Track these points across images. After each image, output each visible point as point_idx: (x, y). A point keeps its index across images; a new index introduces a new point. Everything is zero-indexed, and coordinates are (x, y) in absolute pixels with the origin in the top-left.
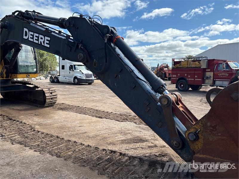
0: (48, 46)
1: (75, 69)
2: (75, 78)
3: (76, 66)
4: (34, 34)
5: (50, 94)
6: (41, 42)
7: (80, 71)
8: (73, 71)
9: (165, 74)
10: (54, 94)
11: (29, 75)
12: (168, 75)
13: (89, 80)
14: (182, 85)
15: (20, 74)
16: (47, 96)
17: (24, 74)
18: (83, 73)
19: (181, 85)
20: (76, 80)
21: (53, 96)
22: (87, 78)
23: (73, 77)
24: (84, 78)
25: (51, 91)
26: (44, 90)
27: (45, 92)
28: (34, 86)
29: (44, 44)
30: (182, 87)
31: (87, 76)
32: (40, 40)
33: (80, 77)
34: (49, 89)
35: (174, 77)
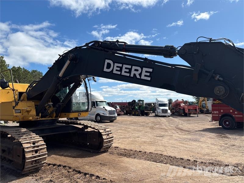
0: (149, 79)
1: (97, 105)
2: (98, 115)
3: (98, 103)
4: (122, 66)
5: (107, 136)
6: (135, 75)
7: (104, 107)
8: (95, 107)
9: (184, 109)
10: (111, 135)
11: (80, 114)
12: (188, 110)
13: (112, 117)
14: (227, 123)
15: (73, 112)
16: (105, 138)
17: (76, 113)
18: (106, 110)
19: (225, 122)
20: (99, 118)
21: (110, 138)
22: (110, 115)
23: (96, 114)
24: (108, 115)
25: (107, 133)
26: (101, 131)
27: (102, 133)
28: (83, 126)
29: (140, 77)
30: (227, 125)
31: (111, 112)
32: (133, 72)
33: (103, 114)
34: (105, 130)
35: (216, 114)
